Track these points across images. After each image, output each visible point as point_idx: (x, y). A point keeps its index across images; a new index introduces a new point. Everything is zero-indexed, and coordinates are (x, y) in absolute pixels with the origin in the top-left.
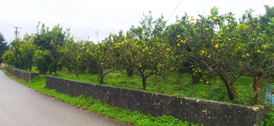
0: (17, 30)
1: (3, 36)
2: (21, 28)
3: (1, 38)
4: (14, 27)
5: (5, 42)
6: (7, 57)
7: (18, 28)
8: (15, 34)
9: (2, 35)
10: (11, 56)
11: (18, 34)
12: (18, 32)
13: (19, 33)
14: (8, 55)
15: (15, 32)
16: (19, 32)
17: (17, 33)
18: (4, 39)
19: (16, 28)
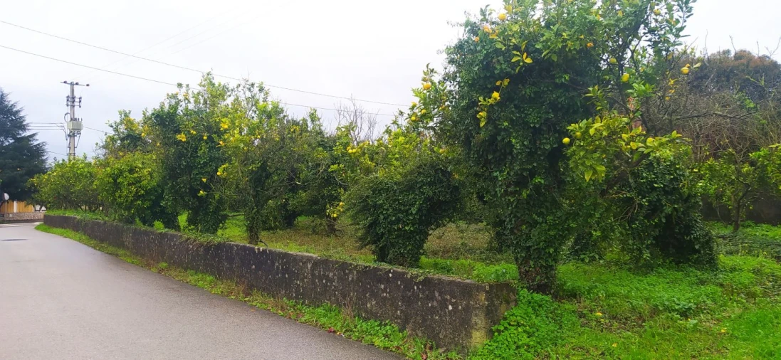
0: (72, 91)
1: (22, 114)
2: (88, 85)
3: (16, 119)
4: (65, 82)
5: (27, 133)
6: (115, 181)
7: (77, 84)
8: (68, 105)
9: (17, 112)
10: (136, 175)
11: (76, 104)
12: (77, 100)
13: (80, 102)
14: (121, 172)
15: (68, 97)
16: (80, 98)
17: (74, 102)
18: (24, 123)
19: (72, 84)
